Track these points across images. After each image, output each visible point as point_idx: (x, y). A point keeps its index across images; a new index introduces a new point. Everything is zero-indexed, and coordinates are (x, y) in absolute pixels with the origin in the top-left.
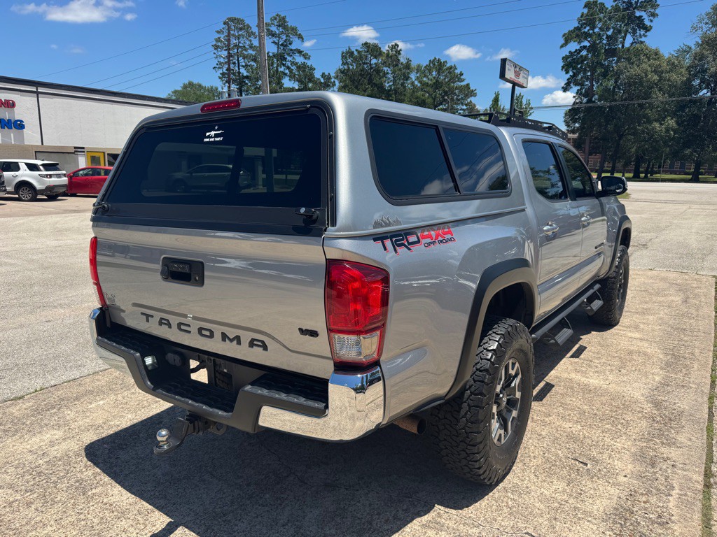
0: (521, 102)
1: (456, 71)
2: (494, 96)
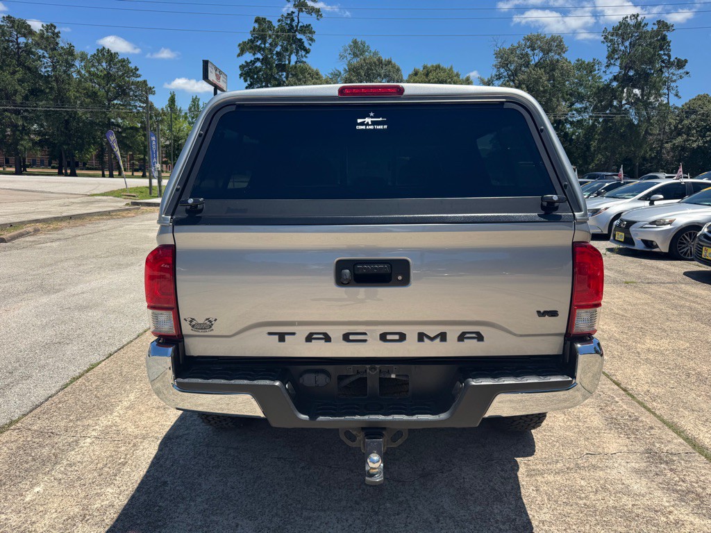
0: (198, 105)
1: (130, 65)
2: (170, 96)
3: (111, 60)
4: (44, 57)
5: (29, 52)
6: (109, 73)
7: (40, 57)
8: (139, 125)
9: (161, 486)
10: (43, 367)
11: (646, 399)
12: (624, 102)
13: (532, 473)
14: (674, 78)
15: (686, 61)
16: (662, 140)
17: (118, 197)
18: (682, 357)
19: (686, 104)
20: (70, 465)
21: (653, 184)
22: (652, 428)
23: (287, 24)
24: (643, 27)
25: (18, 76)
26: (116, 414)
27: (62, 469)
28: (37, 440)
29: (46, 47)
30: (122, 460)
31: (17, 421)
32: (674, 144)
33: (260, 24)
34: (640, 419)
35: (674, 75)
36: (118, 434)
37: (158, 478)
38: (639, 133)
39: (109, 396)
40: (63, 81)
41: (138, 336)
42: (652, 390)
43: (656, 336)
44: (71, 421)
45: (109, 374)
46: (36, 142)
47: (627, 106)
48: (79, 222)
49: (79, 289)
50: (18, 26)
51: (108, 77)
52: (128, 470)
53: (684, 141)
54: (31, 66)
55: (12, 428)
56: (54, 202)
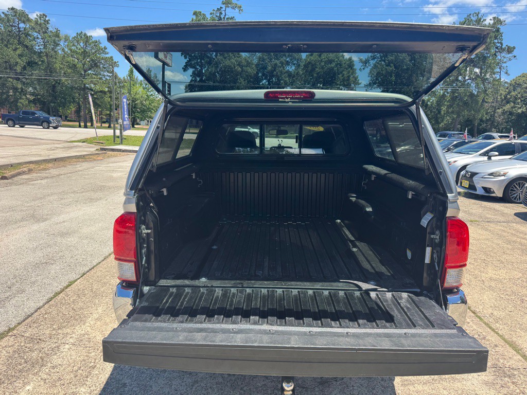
1: (101, 45)
3: (87, 41)
4: (38, 38)
5: (27, 35)
6: (85, 51)
7: (34, 38)
8: (107, 89)
9: (121, 387)
10: (34, 283)
11: (490, 321)
12: (467, 78)
13: (405, 383)
14: (505, 60)
15: (514, 48)
16: (495, 107)
17: (90, 143)
18: (516, 285)
19: (513, 80)
20: (53, 368)
21: (491, 144)
22: (496, 346)
23: (217, 16)
24: (483, 22)
25: (18, 52)
26: (88, 324)
27: (47, 371)
28: (28, 345)
29: (39, 31)
30: (92, 364)
31: (13, 329)
32: (504, 110)
33: (197, 16)
34: (487, 338)
35: (505, 58)
36: (89, 342)
37: (119, 380)
38: (478, 101)
39: (83, 309)
40: (51, 56)
41: (105, 259)
42: (495, 313)
43: (496, 266)
44: (54, 329)
45: (83, 290)
46: (31, 101)
47: (469, 81)
48: (62, 163)
49: (61, 218)
50: (19, 15)
51: (85, 54)
52: (97, 372)
53: (512, 108)
54: (28, 44)
55: (10, 334)
56: (44, 146)
